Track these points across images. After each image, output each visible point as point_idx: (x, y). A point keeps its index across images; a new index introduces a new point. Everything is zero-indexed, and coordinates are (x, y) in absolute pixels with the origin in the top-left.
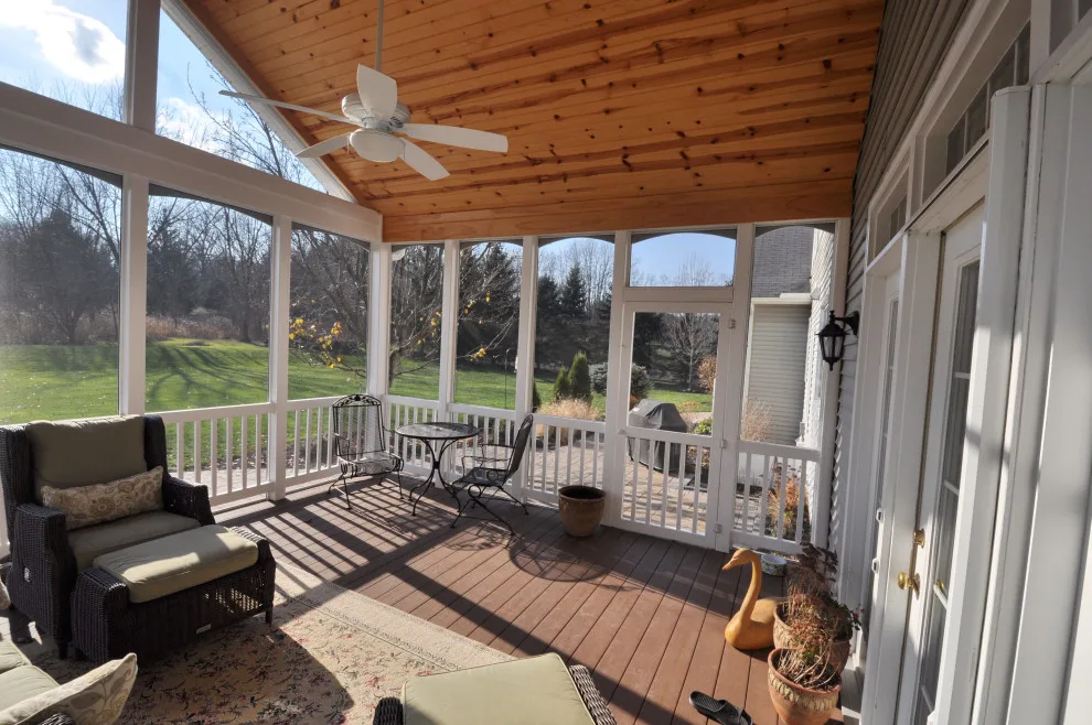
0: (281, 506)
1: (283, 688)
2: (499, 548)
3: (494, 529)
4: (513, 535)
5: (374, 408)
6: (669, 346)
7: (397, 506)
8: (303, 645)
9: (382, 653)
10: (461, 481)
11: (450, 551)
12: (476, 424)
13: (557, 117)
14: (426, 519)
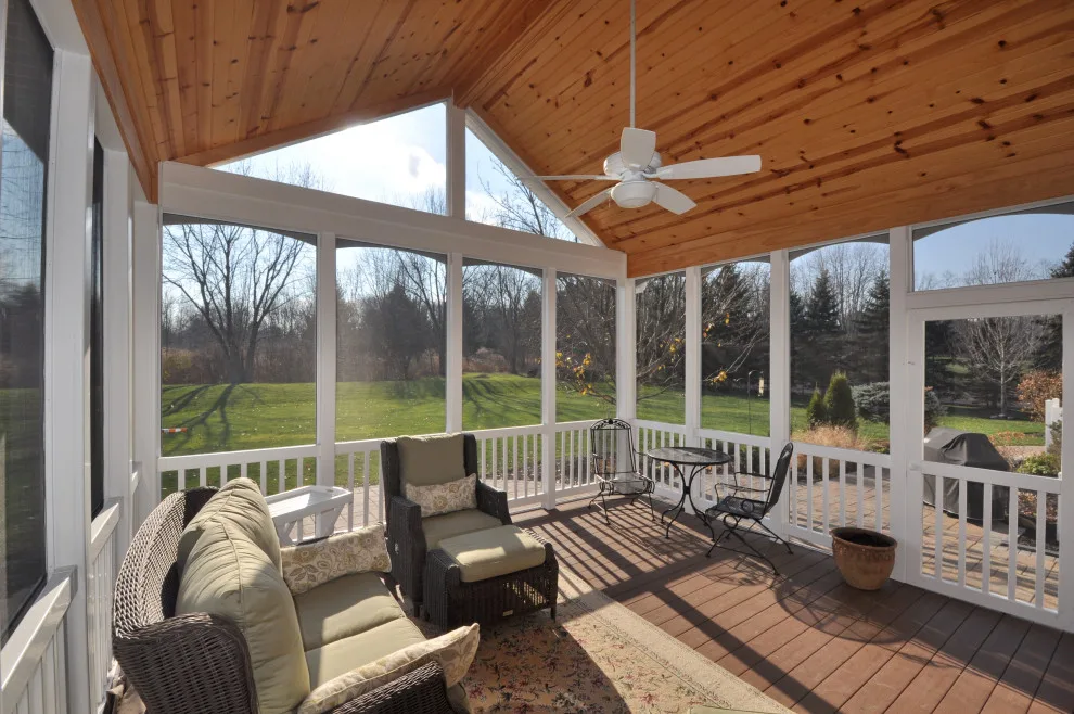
0: (553, 515)
1: (570, 681)
2: (762, 587)
3: (755, 565)
4: (777, 574)
5: (625, 431)
6: (965, 360)
7: (651, 527)
8: (582, 645)
9: (653, 672)
10: (714, 509)
11: (709, 581)
12: (725, 450)
13: (807, 122)
14: (680, 543)
